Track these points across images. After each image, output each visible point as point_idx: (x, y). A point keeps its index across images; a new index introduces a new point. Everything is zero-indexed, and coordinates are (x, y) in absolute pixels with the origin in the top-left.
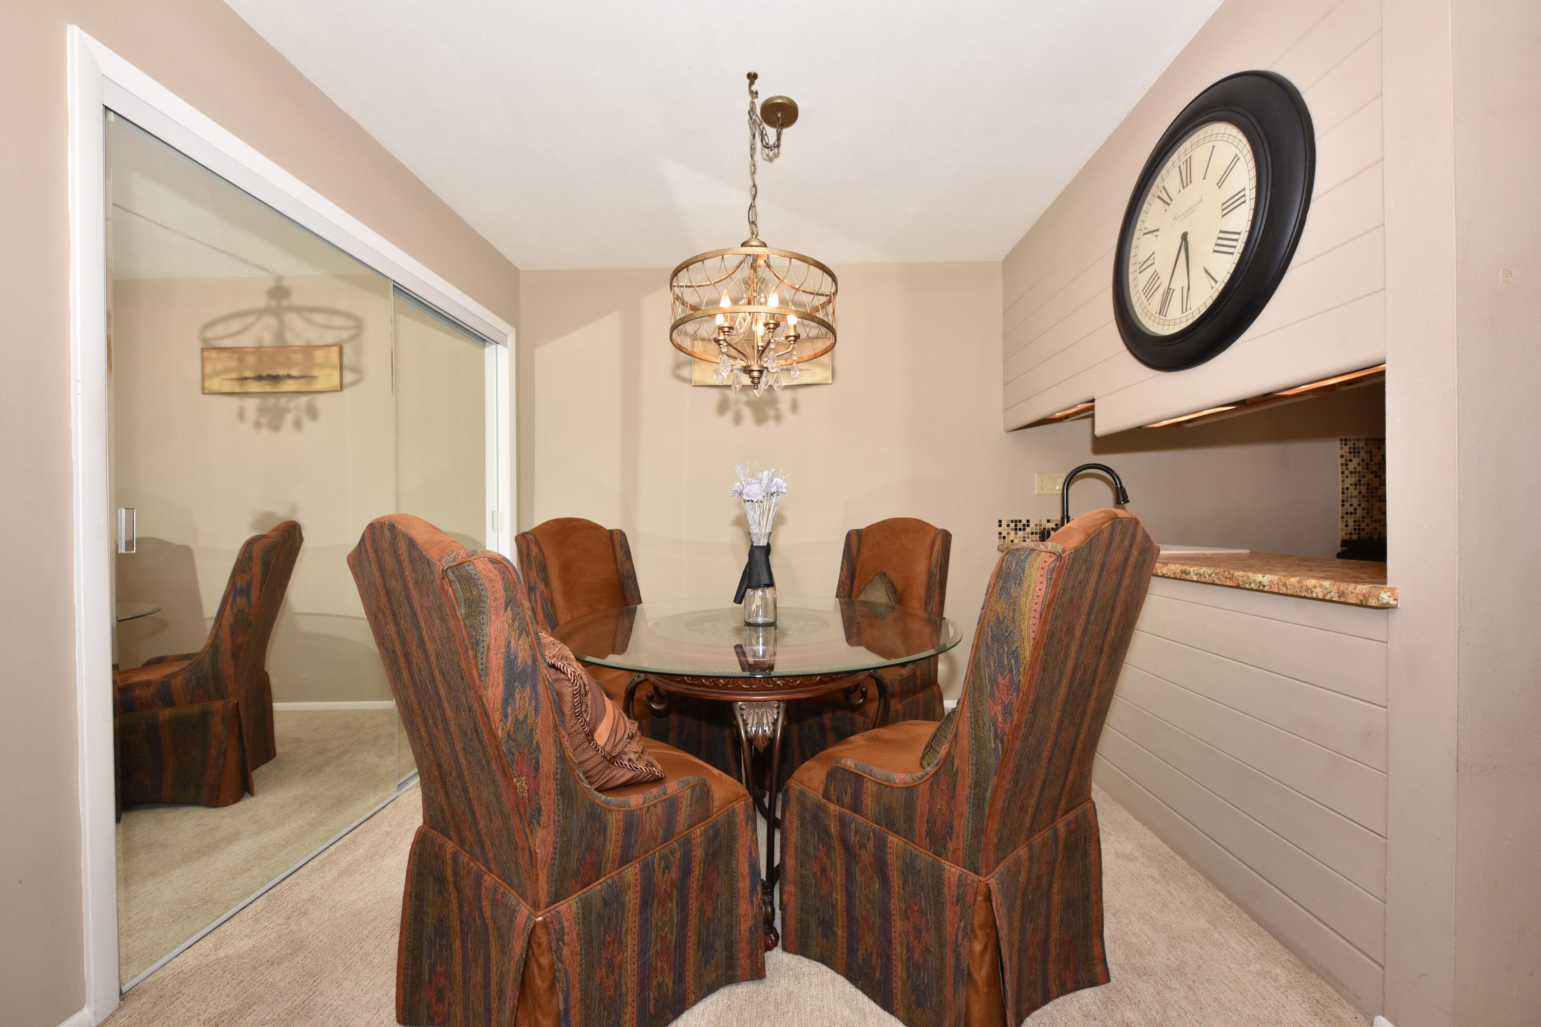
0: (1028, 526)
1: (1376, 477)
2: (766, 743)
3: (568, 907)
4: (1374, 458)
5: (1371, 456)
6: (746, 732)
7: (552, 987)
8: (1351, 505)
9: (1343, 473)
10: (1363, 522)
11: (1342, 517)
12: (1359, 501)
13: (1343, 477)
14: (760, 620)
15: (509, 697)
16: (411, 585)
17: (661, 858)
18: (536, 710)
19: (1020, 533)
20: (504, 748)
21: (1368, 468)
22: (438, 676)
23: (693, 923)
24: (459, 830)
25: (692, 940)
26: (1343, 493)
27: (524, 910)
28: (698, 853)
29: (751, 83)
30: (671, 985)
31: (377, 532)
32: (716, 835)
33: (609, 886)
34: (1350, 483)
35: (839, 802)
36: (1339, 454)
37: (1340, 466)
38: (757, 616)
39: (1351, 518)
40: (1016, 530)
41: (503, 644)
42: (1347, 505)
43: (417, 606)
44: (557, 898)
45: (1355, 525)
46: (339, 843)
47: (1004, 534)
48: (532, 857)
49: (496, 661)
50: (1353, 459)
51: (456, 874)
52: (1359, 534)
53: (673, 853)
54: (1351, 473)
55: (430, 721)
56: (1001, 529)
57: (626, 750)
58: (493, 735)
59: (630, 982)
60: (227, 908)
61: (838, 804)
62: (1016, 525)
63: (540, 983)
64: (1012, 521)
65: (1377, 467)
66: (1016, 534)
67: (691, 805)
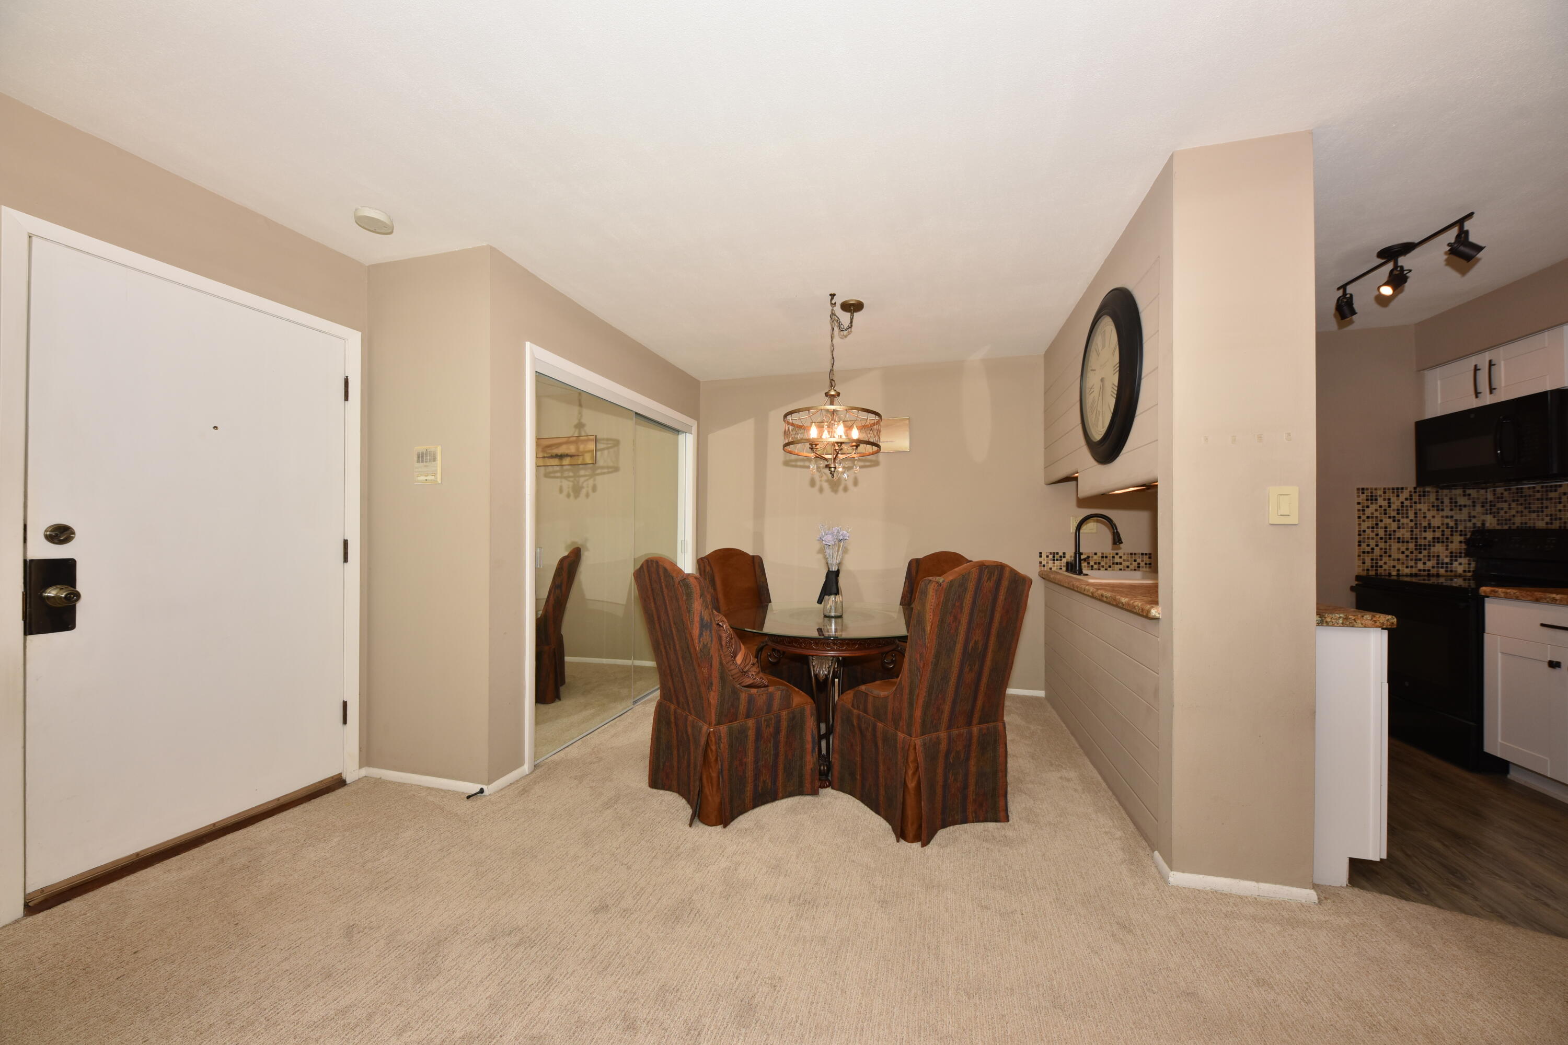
0: (1064, 557)
1: (1394, 521)
2: (824, 677)
3: (723, 729)
4: (1392, 505)
5: (1389, 503)
6: (814, 671)
7: (716, 760)
8: (1368, 545)
9: (1359, 517)
10: (1381, 560)
11: (1359, 556)
12: (1377, 542)
13: (1359, 521)
14: (833, 614)
15: (701, 635)
16: (664, 587)
17: (765, 720)
18: (711, 641)
19: (1057, 563)
20: (699, 655)
21: (1385, 514)
22: (673, 625)
23: (781, 758)
24: (677, 698)
25: (781, 766)
26: (1359, 535)
27: (705, 728)
28: (784, 724)
29: (832, 299)
30: (770, 784)
31: (650, 563)
32: (794, 718)
33: (741, 725)
34: (1366, 526)
35: (858, 708)
36: (1356, 502)
37: (1356, 512)
38: (830, 612)
39: (1368, 556)
40: (1054, 560)
41: (699, 612)
42: (1364, 545)
43: (666, 595)
44: (719, 723)
45: (1372, 563)
46: (609, 724)
47: (1044, 563)
48: (709, 703)
49: (697, 619)
50: (1370, 506)
51: (675, 718)
52: (1377, 570)
53: (771, 719)
54: (1368, 517)
55: (667, 647)
56: (1041, 559)
57: (751, 670)
58: (695, 649)
59: (750, 773)
60: (565, 743)
61: (858, 709)
62: (1054, 557)
63: (712, 757)
64: (1051, 553)
65: (1396, 512)
66: (1054, 563)
67: (781, 699)
